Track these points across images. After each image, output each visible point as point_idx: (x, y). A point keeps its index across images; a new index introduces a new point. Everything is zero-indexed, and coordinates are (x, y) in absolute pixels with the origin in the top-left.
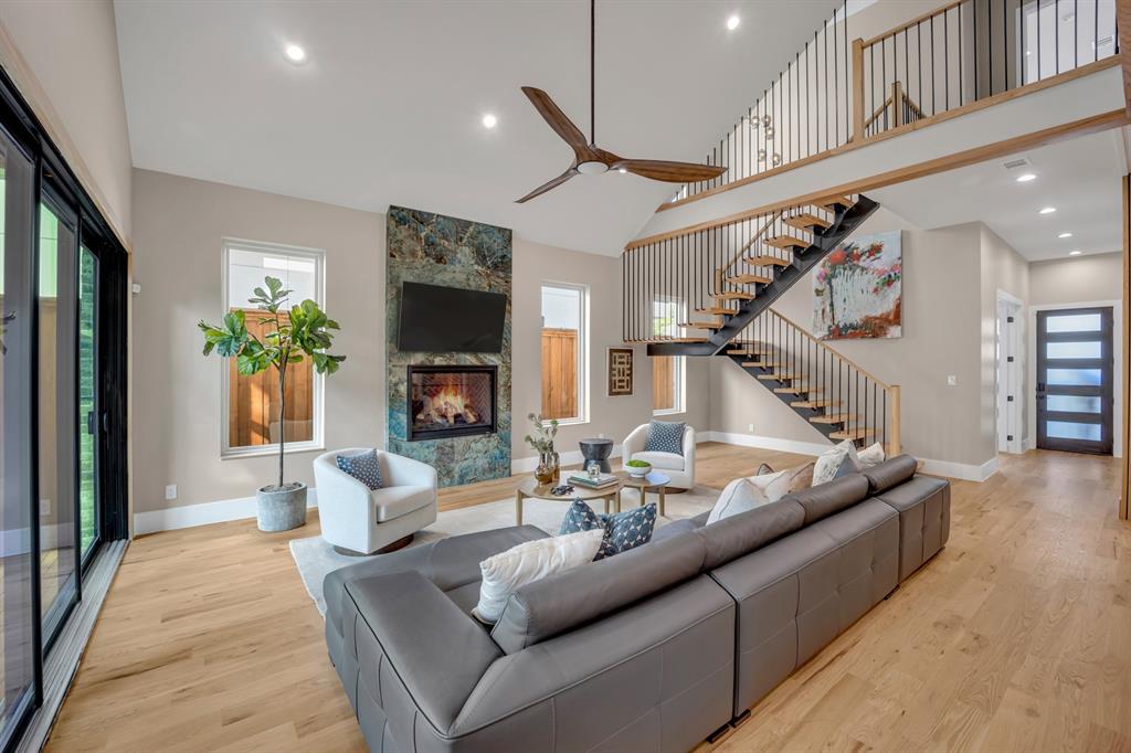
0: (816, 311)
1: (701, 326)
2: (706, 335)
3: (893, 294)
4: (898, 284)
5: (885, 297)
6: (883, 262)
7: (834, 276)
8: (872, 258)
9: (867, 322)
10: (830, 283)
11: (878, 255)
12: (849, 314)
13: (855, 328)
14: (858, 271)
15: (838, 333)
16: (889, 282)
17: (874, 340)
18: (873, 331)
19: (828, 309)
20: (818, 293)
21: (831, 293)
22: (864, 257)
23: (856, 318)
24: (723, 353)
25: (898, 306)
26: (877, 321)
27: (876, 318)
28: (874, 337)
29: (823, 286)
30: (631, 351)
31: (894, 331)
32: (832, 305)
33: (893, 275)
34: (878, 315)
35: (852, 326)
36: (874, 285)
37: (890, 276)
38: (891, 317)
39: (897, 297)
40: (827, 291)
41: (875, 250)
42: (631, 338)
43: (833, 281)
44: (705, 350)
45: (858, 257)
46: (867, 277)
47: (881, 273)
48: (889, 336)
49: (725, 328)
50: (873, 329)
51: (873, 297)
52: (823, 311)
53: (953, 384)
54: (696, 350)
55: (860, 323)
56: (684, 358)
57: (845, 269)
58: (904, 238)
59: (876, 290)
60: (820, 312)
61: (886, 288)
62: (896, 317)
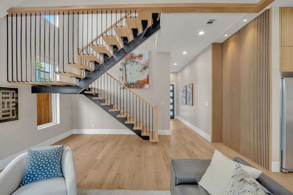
0: (120, 77)
1: (72, 76)
2: (75, 82)
3: (146, 73)
4: (148, 69)
5: (144, 74)
6: (143, 61)
7: (126, 64)
8: (140, 59)
9: (138, 82)
10: (125, 66)
11: (142, 58)
12: (132, 79)
13: (134, 84)
14: (135, 63)
15: (129, 86)
16: (145, 68)
17: (140, 89)
18: (140, 86)
19: (124, 76)
20: (121, 70)
21: (126, 70)
22: (137, 58)
23: (134, 81)
24: (82, 93)
25: (148, 77)
26: (142, 82)
27: (141, 81)
28: (140, 88)
29: (122, 67)
30: (16, 90)
31: (147, 86)
32: (126, 75)
33: (146, 66)
34: (142, 80)
35: (133, 84)
36: (140, 69)
37: (145, 66)
38: (146, 81)
39: (148, 74)
40: (124, 69)
41: (141, 56)
42: (15, 80)
43: (126, 66)
44: (74, 90)
45: (135, 58)
46: (138, 66)
47: (143, 65)
48: (145, 88)
49: (86, 79)
50: (140, 85)
51: (140, 73)
52: (123, 77)
53: (163, 104)
54: (68, 90)
55: (136, 82)
56: (58, 95)
57: (130, 62)
58: (150, 53)
59: (141, 71)
60: (121, 77)
61: (144, 70)
62: (147, 81)
